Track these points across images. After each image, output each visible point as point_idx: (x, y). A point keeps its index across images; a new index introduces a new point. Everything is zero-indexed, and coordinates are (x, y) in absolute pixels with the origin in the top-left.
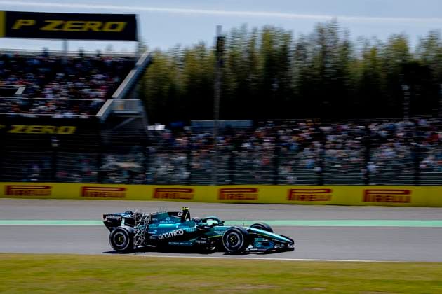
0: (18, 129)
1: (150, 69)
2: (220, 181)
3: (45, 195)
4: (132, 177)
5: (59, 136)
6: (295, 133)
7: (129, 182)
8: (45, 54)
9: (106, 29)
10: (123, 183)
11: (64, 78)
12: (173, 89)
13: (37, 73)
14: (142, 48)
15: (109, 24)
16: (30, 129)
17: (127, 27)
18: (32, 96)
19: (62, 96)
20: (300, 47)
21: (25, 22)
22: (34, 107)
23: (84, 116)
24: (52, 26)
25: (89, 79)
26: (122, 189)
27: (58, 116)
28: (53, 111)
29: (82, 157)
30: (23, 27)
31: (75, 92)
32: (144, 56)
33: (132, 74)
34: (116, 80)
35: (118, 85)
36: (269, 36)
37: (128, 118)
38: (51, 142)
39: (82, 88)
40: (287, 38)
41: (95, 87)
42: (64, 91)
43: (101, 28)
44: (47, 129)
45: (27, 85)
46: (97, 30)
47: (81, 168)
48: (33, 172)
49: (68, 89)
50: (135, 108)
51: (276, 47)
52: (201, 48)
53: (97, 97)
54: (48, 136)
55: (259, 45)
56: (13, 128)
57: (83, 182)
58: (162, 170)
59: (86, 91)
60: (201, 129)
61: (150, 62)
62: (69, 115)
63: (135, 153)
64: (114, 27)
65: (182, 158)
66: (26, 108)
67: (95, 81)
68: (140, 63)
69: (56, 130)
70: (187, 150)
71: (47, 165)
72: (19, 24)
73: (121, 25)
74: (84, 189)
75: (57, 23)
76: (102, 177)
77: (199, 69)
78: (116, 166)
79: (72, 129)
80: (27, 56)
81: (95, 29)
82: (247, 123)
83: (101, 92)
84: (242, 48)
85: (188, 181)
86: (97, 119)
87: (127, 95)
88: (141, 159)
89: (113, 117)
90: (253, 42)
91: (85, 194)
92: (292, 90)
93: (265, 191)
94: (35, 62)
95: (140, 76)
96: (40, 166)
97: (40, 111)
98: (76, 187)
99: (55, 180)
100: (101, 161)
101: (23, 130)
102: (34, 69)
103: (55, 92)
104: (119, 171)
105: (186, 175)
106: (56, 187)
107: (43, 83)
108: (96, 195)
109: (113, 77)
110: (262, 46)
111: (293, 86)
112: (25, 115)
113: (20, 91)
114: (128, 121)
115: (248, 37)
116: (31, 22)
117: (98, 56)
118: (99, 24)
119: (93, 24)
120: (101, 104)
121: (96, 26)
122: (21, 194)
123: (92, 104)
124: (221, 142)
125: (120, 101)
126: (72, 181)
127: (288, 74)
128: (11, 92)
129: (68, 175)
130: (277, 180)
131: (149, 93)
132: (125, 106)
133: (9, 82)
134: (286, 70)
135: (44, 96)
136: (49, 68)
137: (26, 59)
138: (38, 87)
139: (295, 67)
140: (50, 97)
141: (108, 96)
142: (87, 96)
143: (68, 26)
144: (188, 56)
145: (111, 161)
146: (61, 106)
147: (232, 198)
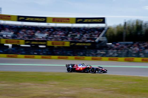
0: (78, 44)
1: (108, 30)
2: (125, 57)
4: (104, 55)
5: (87, 46)
6: (144, 45)
7: (102, 56)
8: (84, 27)
9: (98, 21)
11: (88, 32)
12: (114, 35)
14: (106, 25)
16: (80, 44)
20: (146, 24)
21: (80, 20)
23: (93, 41)
24: (86, 21)
27: (87, 41)
29: (92, 51)
31: (91, 36)
33: (104, 31)
35: (100, 34)
36: (137, 22)
40: (142, 22)
41: (95, 34)
44: (84, 44)
45: (80, 34)
47: (91, 53)
49: (89, 35)
50: (105, 39)
51: (139, 24)
52: (120, 25)
54: (84, 46)
55: (135, 24)
56: (76, 44)
57: (92, 56)
58: (111, 54)
60: (120, 44)
61: (108, 28)
62: (89, 41)
64: (100, 20)
65: (115, 51)
66: (79, 39)
68: (106, 29)
70: (117, 49)
76: (97, 55)
77: (120, 30)
79: (90, 44)
81: (95, 21)
82: (131, 43)
83: (96, 36)
84: (131, 24)
86: (95, 42)
87: (103, 36)
88: (106, 51)
89: (100, 42)
90: (133, 23)
92: (143, 34)
93: (136, 59)
94: (81, 29)
95: (106, 33)
96: (83, 53)
97: (83, 40)
98: (90, 58)
99: (86, 56)
100: (96, 52)
102: (81, 31)
103: (86, 36)
104: (101, 54)
105: (116, 55)
106: (86, 58)
107: (84, 34)
109: (99, 32)
110: (136, 24)
111: (143, 33)
112: (79, 41)
114: (103, 42)
115: (132, 22)
117: (96, 27)
120: (96, 38)
123: (94, 38)
124: (125, 47)
126: (89, 56)
127: (142, 31)
128: (76, 36)
130: (139, 56)
134: (141, 30)
135: (83, 37)
136: (85, 30)
138: (82, 35)
139: (144, 29)
141: (98, 36)
142: (93, 36)
143: (90, 21)
144: (118, 27)
145: (99, 52)
146: (88, 39)
147: (127, 60)
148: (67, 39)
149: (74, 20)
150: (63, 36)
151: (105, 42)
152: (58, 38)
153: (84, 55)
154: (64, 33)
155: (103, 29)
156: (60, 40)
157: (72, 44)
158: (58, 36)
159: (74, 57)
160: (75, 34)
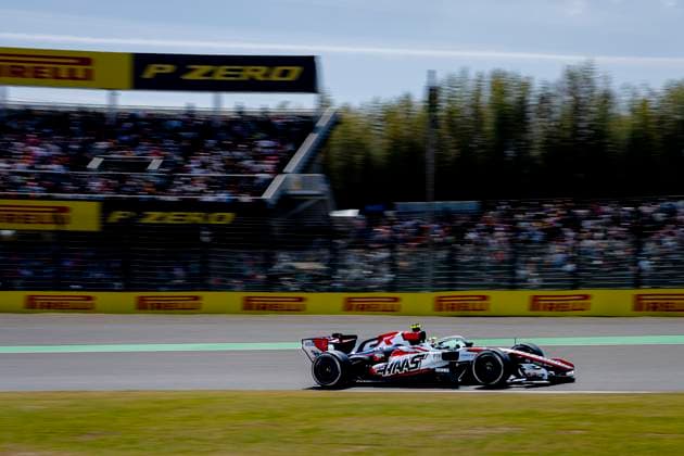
0: (152, 217)
1: (337, 133)
2: (435, 287)
3: (192, 308)
4: (316, 283)
5: (210, 227)
6: (538, 218)
8: (190, 113)
9: (275, 77)
10: (303, 290)
11: (216, 145)
12: (368, 160)
13: (179, 139)
14: (325, 103)
15: (280, 69)
16: (171, 218)
17: (303, 73)
18: (173, 170)
19: (214, 170)
20: (544, 99)
21: (161, 69)
22: (174, 187)
23: (246, 198)
24: (198, 73)
25: (252, 146)
26: (301, 299)
27: (209, 198)
28: (201, 193)
29: (243, 256)
30: (158, 76)
31: (232, 165)
32: (328, 113)
33: (312, 139)
34: (290, 148)
35: (291, 154)
36: (500, 84)
37: (306, 200)
38: (199, 235)
39: (242, 159)
40: (525, 86)
41: (259, 157)
42: (217, 165)
43: (266, 75)
44: (194, 217)
45: (165, 157)
46: (261, 79)
47: (240, 270)
48: (174, 277)
49: (223, 161)
50: (317, 186)
51: (511, 99)
52: (406, 102)
53: (262, 172)
54: (196, 227)
55: (486, 96)
57: (247, 289)
58: (355, 273)
59: (247, 163)
60: (409, 215)
61: (336, 122)
62: (223, 196)
63: (318, 249)
64: (285, 73)
65: (383, 254)
66: (163, 187)
67: (259, 150)
68: (322, 123)
69: (206, 218)
70: (390, 244)
71: (195, 267)
72: (152, 71)
73: (295, 71)
74: (248, 299)
75: (206, 68)
76: (272, 283)
77: (405, 131)
78: (292, 268)
79: (229, 217)
80: (162, 115)
81: (259, 76)
82: (471, 205)
83: (268, 165)
84: (463, 101)
85: (391, 287)
86: (264, 202)
87: (305, 168)
88: (326, 257)
89: (286, 200)
90: (478, 94)
91: (248, 306)
92: (534, 158)
93: (499, 298)
94: (175, 123)
95: (323, 143)
96: (186, 269)
97: (184, 192)
98: (235, 298)
99: (208, 288)
100: (269, 261)
101: (160, 219)
102: (174, 134)
103: (204, 166)
104: (295, 274)
105: (387, 277)
106: (209, 298)
107: (188, 154)
108: (264, 308)
109: (284, 143)
110: (491, 98)
111: (535, 153)
112: (162, 198)
113: (155, 164)
114: (307, 204)
115: (471, 86)
116: (169, 68)
117: (264, 114)
118: (263, 69)
119: (256, 70)
120: (268, 182)
121: (259, 73)
122: (160, 307)
123: (257, 181)
124: (437, 233)
125: (296, 177)
126: (228, 288)
127: (528, 137)
128: (142, 166)
129: (225, 281)
130: (515, 284)
131: (337, 164)
132: (304, 184)
133: (139, 153)
134: (525, 131)
135: (188, 170)
136: (196, 133)
137: (165, 120)
138: (180, 159)
139: (537, 128)
140: (197, 173)
141: (279, 170)
142: (248, 170)
143: (221, 73)
144: (389, 115)
145: (284, 261)
146: (213, 185)
147: (453, 309)
148: (84, 190)
149: (126, 71)
150: (56, 168)
151: (320, 204)
152: (18, 179)
153: (199, 282)
154: (64, 148)
155: (305, 124)
156: (36, 189)
157: (117, 216)
158: (21, 166)
159: (130, 298)
160: (132, 155)
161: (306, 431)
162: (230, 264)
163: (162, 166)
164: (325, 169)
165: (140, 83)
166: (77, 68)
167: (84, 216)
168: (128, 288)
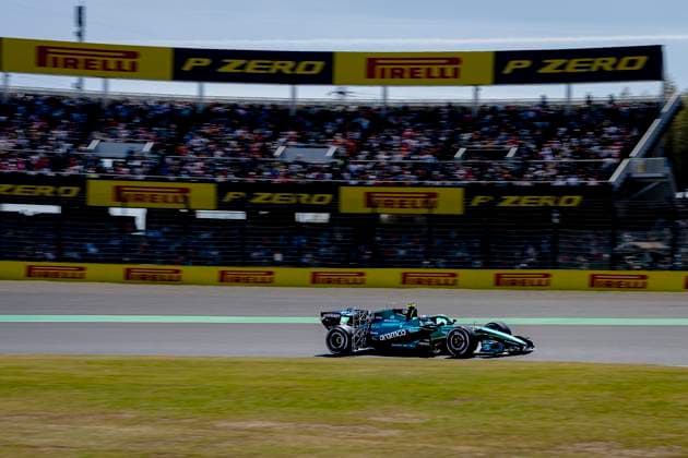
0: (509, 201)
1: (679, 117)
3: (543, 285)
4: (656, 261)
5: (560, 209)
7: (652, 267)
8: (544, 104)
9: (622, 67)
10: (643, 268)
11: (566, 133)
13: (533, 129)
14: (668, 90)
15: (627, 59)
16: (525, 201)
18: (527, 158)
19: (564, 157)
21: (519, 64)
22: (530, 172)
23: (593, 182)
24: (552, 67)
25: (599, 133)
26: (644, 277)
27: (560, 183)
28: (554, 177)
29: (590, 236)
30: (515, 70)
31: (580, 152)
32: (672, 99)
33: (656, 123)
34: (635, 133)
35: (637, 140)
37: (650, 183)
38: (552, 217)
39: (590, 145)
41: (606, 144)
42: (566, 150)
43: (614, 66)
44: (546, 200)
45: (521, 145)
46: (609, 69)
47: (589, 250)
48: (529, 256)
49: (571, 147)
50: (660, 169)
53: (609, 156)
54: (547, 210)
56: (502, 200)
57: (591, 268)
59: (595, 149)
61: (679, 107)
62: (573, 181)
63: (660, 229)
64: (632, 63)
66: (519, 174)
67: (606, 136)
68: (666, 109)
69: (556, 202)
71: (545, 247)
72: (511, 66)
73: (640, 61)
74: (593, 278)
75: (559, 62)
76: (616, 261)
78: (635, 247)
79: (577, 199)
80: (520, 107)
81: (607, 67)
83: (615, 150)
86: (610, 186)
87: (649, 153)
88: (669, 237)
89: (630, 182)
91: (593, 283)
94: (531, 114)
95: (666, 128)
96: (538, 248)
97: (536, 177)
98: (583, 275)
99: (556, 266)
100: (615, 241)
101: (516, 202)
103: (555, 153)
104: (640, 253)
106: (558, 275)
107: (541, 142)
108: (609, 285)
109: (630, 129)
112: (518, 183)
113: (513, 151)
114: (650, 187)
116: (526, 64)
117: (611, 102)
118: (612, 60)
119: (605, 62)
120: (616, 166)
121: (608, 64)
122: (513, 284)
123: (604, 166)
125: (641, 161)
126: (577, 266)
128: (501, 154)
129: (572, 260)
131: (678, 148)
132: (646, 167)
133: (497, 142)
135: (542, 158)
136: (549, 120)
137: (520, 112)
138: (533, 146)
140: (549, 159)
141: (625, 154)
142: (597, 156)
143: (572, 66)
145: (628, 240)
146: (564, 170)
148: (450, 177)
149: (488, 68)
150: (428, 158)
151: (663, 185)
152: (396, 169)
153: (548, 261)
154: (434, 140)
155: (650, 110)
156: (413, 179)
157: (478, 200)
158: (398, 158)
159: (490, 274)
160: (491, 145)
161: (653, 405)
162: (575, 244)
163: (518, 153)
164: (668, 153)
165: (500, 79)
166: (446, 67)
167: (450, 201)
168: (486, 266)
